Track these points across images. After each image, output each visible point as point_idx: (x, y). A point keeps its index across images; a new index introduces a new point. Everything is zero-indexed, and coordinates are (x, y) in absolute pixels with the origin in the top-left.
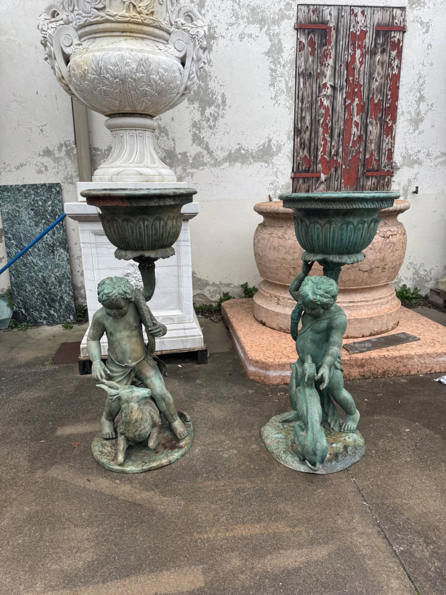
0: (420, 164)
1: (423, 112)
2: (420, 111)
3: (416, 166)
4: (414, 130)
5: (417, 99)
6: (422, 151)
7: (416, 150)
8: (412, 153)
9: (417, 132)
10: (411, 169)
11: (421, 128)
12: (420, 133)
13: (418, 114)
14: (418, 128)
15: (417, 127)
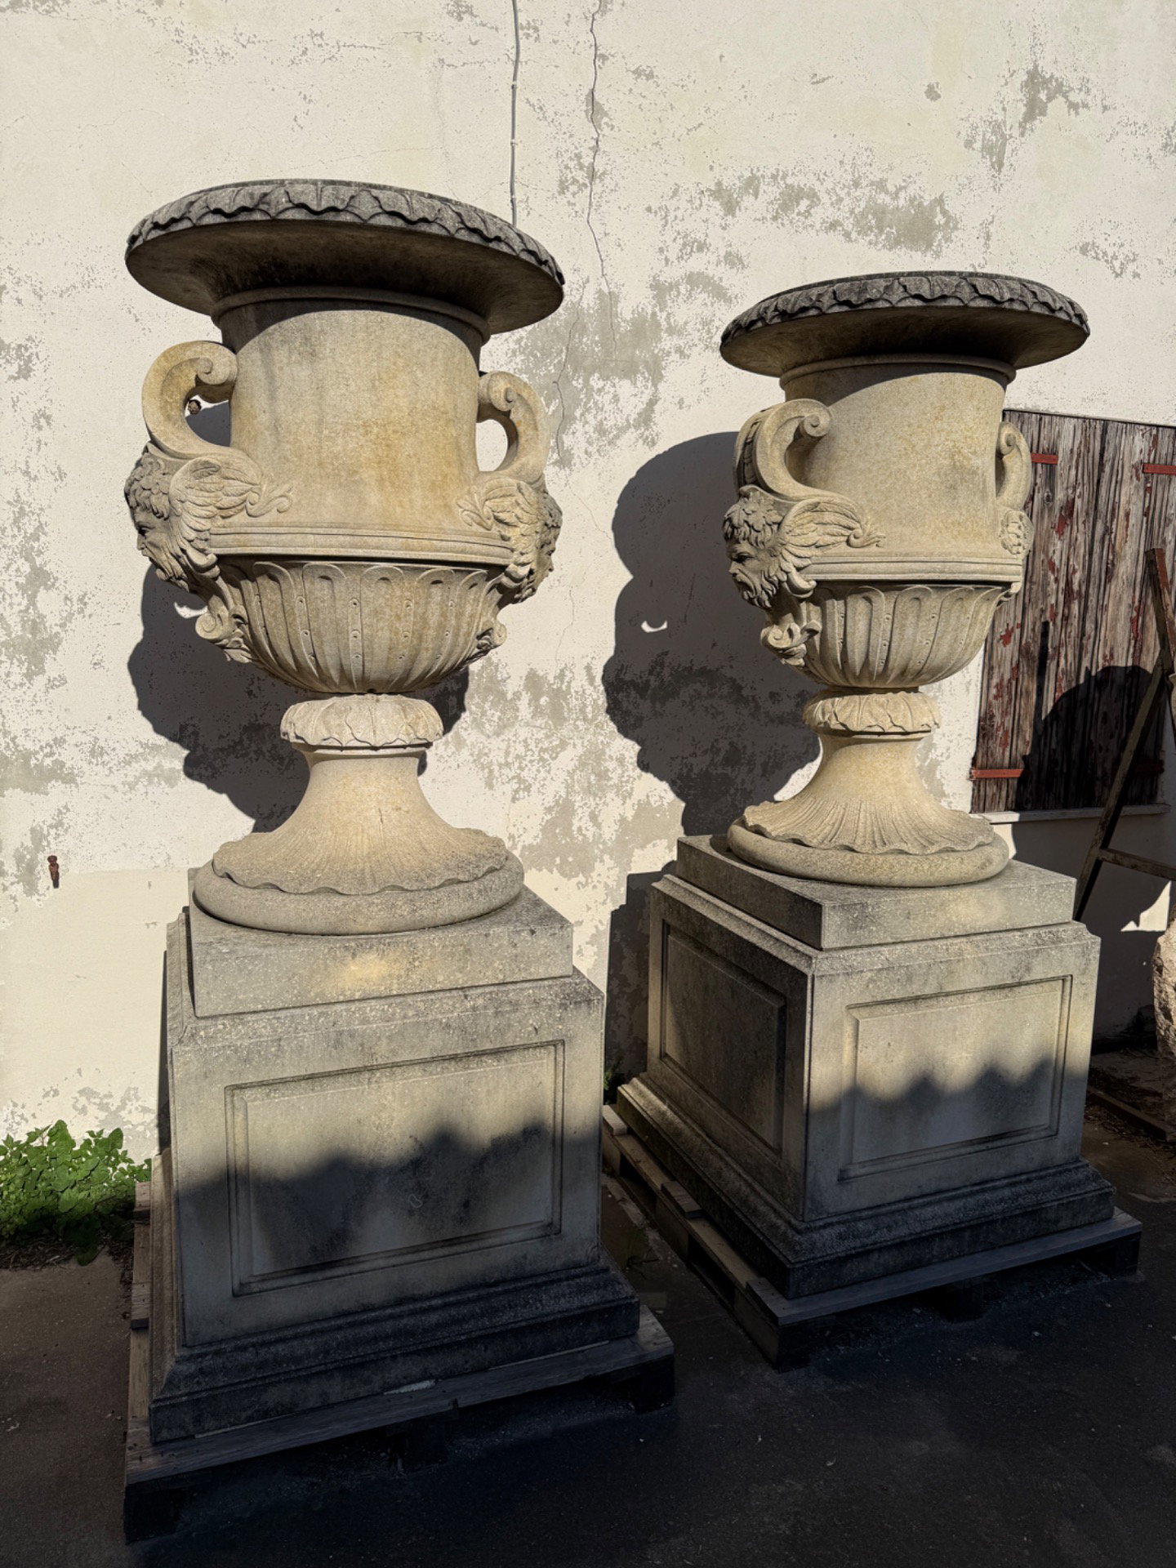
0: (69, 779)
1: (52, 621)
2: (42, 617)
3: (56, 788)
4: (29, 676)
5: (22, 580)
6: (71, 740)
7: (47, 737)
8: (30, 746)
9: (40, 681)
10: (36, 797)
11: (52, 668)
12: (51, 685)
13: (35, 626)
14: (42, 671)
15: (35, 666)
